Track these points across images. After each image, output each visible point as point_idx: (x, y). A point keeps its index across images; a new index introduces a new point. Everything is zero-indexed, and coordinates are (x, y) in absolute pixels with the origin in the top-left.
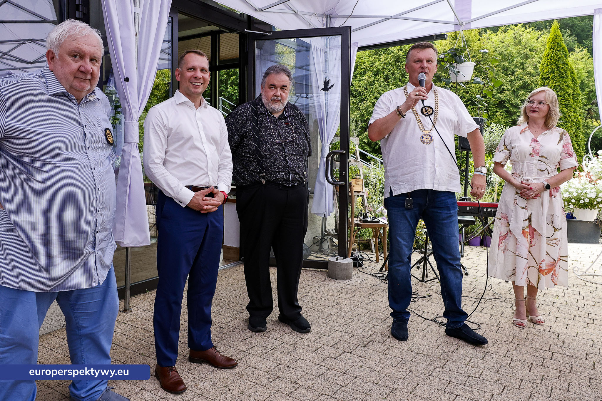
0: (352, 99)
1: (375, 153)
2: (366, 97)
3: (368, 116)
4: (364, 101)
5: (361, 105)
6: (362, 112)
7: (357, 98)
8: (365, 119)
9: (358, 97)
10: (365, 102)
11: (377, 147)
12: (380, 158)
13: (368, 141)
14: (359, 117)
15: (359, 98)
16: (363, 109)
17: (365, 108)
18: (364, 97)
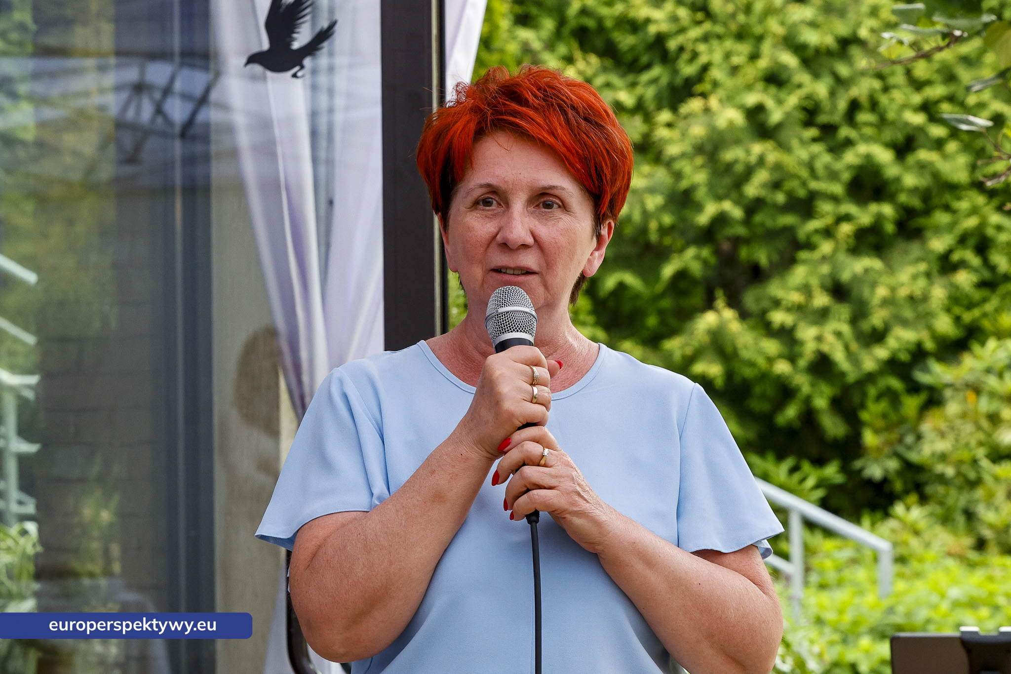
0: (608, 85)
1: (780, 457)
2: (705, 68)
3: (719, 198)
4: (691, 95)
5: (669, 125)
6: (678, 176)
7: (645, 77)
8: (703, 219)
9: (648, 67)
10: (694, 105)
11: (791, 412)
12: (817, 486)
13: (729, 375)
14: (663, 208)
15: (654, 81)
16: (683, 155)
17: (699, 149)
18: (688, 70)
